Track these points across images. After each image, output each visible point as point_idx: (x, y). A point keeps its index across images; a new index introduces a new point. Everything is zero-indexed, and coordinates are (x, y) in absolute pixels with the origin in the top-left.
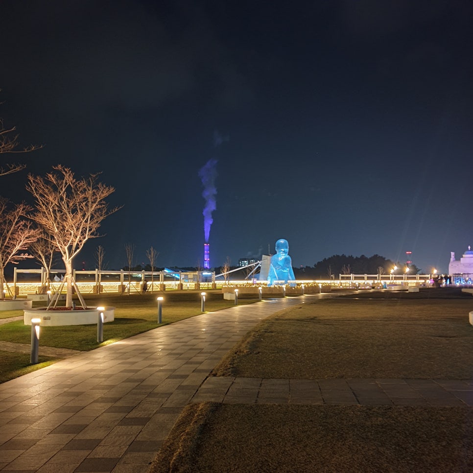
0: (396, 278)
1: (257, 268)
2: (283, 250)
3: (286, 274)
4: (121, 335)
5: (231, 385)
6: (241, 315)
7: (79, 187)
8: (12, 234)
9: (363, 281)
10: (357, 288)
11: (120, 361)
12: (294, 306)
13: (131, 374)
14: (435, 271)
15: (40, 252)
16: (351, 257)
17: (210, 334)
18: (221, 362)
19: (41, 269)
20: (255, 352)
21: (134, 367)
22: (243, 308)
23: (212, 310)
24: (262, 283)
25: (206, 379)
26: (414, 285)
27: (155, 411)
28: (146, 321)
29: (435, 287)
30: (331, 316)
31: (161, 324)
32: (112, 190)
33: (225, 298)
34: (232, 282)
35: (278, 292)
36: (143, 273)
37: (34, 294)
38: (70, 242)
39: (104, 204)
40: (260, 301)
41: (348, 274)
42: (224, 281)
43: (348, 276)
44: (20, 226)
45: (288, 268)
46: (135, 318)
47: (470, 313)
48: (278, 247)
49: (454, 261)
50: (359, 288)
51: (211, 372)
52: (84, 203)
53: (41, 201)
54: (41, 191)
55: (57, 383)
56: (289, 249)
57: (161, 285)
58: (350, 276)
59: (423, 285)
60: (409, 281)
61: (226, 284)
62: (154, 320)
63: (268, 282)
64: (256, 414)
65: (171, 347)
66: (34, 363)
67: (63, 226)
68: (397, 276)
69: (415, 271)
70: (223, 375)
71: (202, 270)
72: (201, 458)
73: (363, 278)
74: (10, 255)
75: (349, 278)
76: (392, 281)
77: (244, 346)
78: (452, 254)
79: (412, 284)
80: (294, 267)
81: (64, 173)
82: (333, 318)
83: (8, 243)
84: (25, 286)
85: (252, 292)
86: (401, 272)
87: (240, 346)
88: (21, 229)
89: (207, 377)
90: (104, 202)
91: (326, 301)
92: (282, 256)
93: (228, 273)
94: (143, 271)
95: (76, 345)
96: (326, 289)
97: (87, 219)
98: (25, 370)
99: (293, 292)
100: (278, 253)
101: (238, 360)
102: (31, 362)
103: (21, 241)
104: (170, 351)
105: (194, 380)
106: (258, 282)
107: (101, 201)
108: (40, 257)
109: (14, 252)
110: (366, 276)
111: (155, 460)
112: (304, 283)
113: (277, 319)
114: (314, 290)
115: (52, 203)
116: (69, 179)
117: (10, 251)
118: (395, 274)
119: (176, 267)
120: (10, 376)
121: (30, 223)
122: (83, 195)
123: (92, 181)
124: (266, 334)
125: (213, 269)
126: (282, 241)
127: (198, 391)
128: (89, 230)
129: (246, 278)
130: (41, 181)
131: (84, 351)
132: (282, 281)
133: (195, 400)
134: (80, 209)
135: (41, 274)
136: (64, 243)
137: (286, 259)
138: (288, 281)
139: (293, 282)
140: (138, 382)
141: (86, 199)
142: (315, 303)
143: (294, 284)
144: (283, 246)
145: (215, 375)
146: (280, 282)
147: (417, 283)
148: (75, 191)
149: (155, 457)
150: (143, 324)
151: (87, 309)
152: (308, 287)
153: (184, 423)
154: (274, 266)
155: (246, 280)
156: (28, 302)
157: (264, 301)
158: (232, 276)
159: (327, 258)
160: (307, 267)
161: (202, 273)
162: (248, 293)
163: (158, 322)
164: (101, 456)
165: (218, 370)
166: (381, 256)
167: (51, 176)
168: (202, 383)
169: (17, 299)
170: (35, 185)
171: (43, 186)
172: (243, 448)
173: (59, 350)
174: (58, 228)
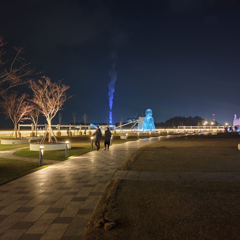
0: (206, 128)
1: (136, 124)
2: (149, 114)
3: (151, 126)
4: (76, 154)
5: (127, 174)
6: (129, 146)
7: (53, 86)
8: (20, 108)
9: (190, 130)
10: (187, 133)
11: (78, 165)
12: (155, 142)
13: (84, 170)
14: (227, 124)
15: (32, 116)
16: (184, 118)
17: (116, 154)
18: (122, 165)
19: (31, 124)
20: (137, 161)
21: (84, 167)
22: (130, 143)
23: (116, 143)
24: (139, 131)
25: (116, 171)
26: (216, 131)
27: (97, 183)
28: (85, 148)
29: (225, 132)
30: (172, 146)
31: (93, 150)
32: (68, 87)
33: (121, 138)
34: (124, 130)
35: (147, 135)
36: (81, 126)
37: (30, 137)
38: (50, 112)
39: (65, 94)
40: (138, 139)
41: (182, 126)
42: (120, 130)
43: (182, 127)
44: (23, 104)
45: (152, 123)
46: (80, 147)
47: (238, 145)
48: (147, 113)
49: (236, 119)
50: (188, 133)
51: (118, 169)
52: (56, 94)
53: (36, 93)
54: (35, 88)
55: (54, 173)
56: (152, 114)
57: (89, 132)
58: (183, 127)
59: (220, 131)
60: (213, 129)
61: (121, 132)
62: (89, 148)
63: (142, 130)
64: (138, 183)
65: (99, 159)
66: (41, 166)
67: (47, 105)
68: (207, 127)
69: (216, 124)
70: (124, 170)
71: (109, 125)
72: (118, 197)
73: (190, 128)
74: (19, 118)
75: (183, 128)
76: (204, 129)
77: (131, 158)
78: (235, 115)
79: (215, 131)
80: (155, 123)
81: (46, 79)
82: (173, 147)
83: (18, 112)
84: (24, 133)
85: (134, 135)
86: (209, 125)
87: (130, 159)
88: (24, 106)
89: (117, 171)
90: (65, 93)
91: (170, 139)
92: (149, 117)
93: (122, 126)
94: (81, 125)
95: (57, 159)
96: (171, 133)
97: (58, 101)
98: (38, 168)
99: (154, 135)
100: (147, 116)
101: (130, 164)
102: (40, 165)
103: (24, 111)
104: (99, 161)
105: (111, 171)
106: (137, 130)
107: (63, 92)
108: (32, 118)
109: (21, 117)
110: (191, 127)
111: (100, 198)
112: (160, 130)
113: (146, 148)
114: (165, 134)
115: (41, 94)
116: (48, 82)
117: (19, 116)
118: (206, 126)
119: (96, 123)
120: (33, 170)
121: (28, 103)
122: (55, 90)
123: (60, 83)
124: (142, 154)
125: (114, 124)
126: (149, 110)
127: (114, 176)
128: (59, 106)
129: (131, 128)
130: (35, 83)
131: (61, 161)
132: (149, 130)
133: (113, 179)
134: (54, 96)
135: (31, 127)
136: (47, 113)
137: (151, 119)
138: (152, 130)
139: (154, 130)
140: (88, 172)
141: (56, 92)
142: (165, 140)
143: (155, 131)
144: (149, 112)
145: (120, 170)
146: (148, 130)
147: (217, 130)
148: (51, 88)
149: (100, 197)
150: (85, 150)
151: (58, 143)
152: (162, 133)
153: (109, 186)
154: (145, 122)
155: (131, 129)
156: (29, 140)
157: (140, 139)
158: (124, 127)
159: (172, 118)
160: (161, 122)
161: (109, 126)
162: (132, 136)
163: (91, 149)
164: (79, 197)
165: (121, 168)
166: (199, 117)
167: (40, 81)
168: (115, 173)
169: (23, 139)
170: (33, 85)
171: (36, 86)
172: (134, 194)
173: (50, 161)
174: (44, 105)
